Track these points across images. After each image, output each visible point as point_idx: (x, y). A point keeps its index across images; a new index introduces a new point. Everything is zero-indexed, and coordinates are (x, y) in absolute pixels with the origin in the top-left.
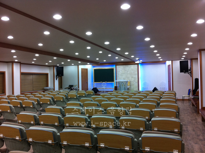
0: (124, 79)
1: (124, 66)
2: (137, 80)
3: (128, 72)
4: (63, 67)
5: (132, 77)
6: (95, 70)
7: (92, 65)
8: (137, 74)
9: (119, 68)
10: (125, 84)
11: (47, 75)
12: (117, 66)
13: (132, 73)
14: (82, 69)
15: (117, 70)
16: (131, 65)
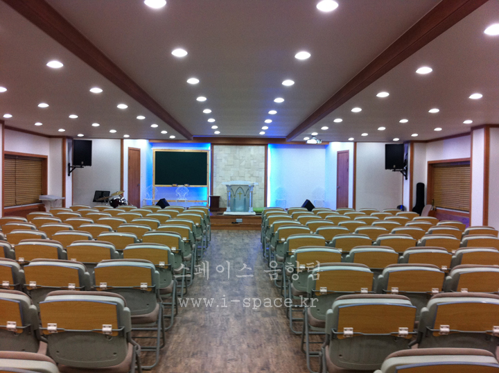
0: (231, 180)
1: (233, 147)
2: (263, 182)
3: (243, 164)
4: (91, 142)
5: (252, 176)
6: (157, 153)
7: (149, 140)
8: (264, 167)
9: (221, 152)
10: (245, 192)
11: (43, 160)
12: (215, 147)
13: (252, 164)
14: (130, 149)
15: (214, 155)
16: (250, 147)
